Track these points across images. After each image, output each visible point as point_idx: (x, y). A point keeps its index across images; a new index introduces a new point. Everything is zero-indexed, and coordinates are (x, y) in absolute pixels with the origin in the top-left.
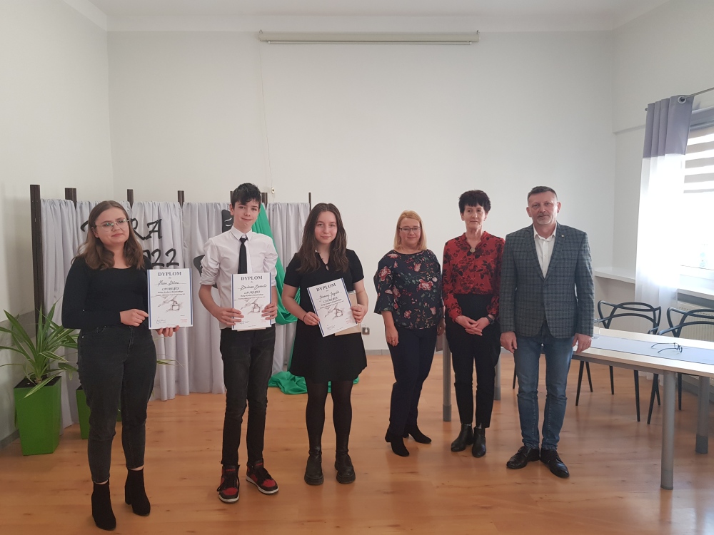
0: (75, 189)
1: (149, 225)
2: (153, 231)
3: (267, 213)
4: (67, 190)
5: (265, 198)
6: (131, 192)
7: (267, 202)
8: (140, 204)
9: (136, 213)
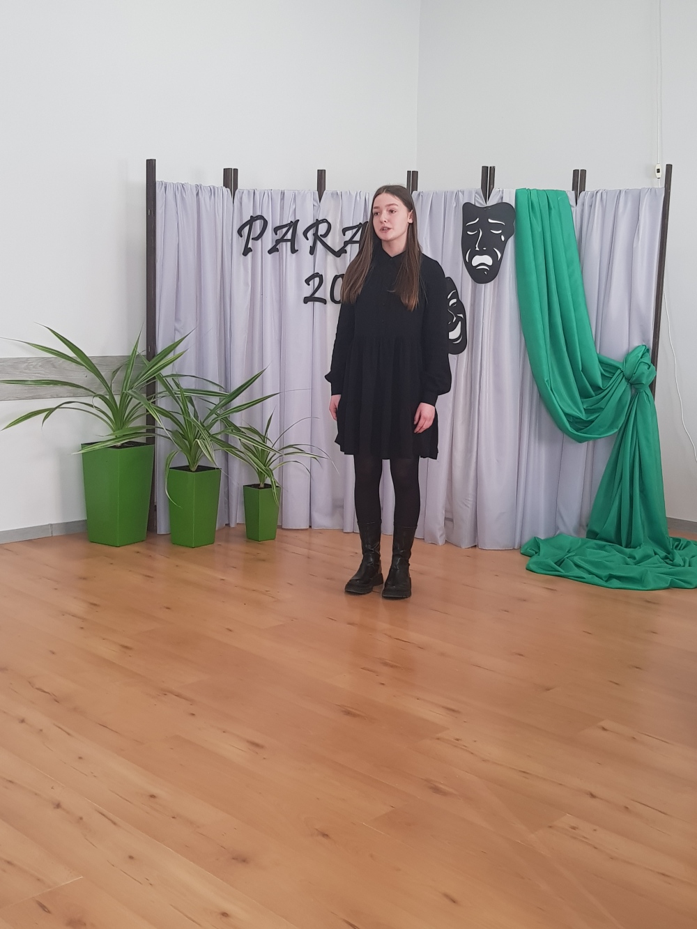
0: (236, 171)
1: (344, 231)
2: (351, 241)
3: (576, 210)
4: (226, 171)
5: (579, 179)
6: (321, 175)
7: (583, 189)
8: (336, 195)
9: (328, 210)
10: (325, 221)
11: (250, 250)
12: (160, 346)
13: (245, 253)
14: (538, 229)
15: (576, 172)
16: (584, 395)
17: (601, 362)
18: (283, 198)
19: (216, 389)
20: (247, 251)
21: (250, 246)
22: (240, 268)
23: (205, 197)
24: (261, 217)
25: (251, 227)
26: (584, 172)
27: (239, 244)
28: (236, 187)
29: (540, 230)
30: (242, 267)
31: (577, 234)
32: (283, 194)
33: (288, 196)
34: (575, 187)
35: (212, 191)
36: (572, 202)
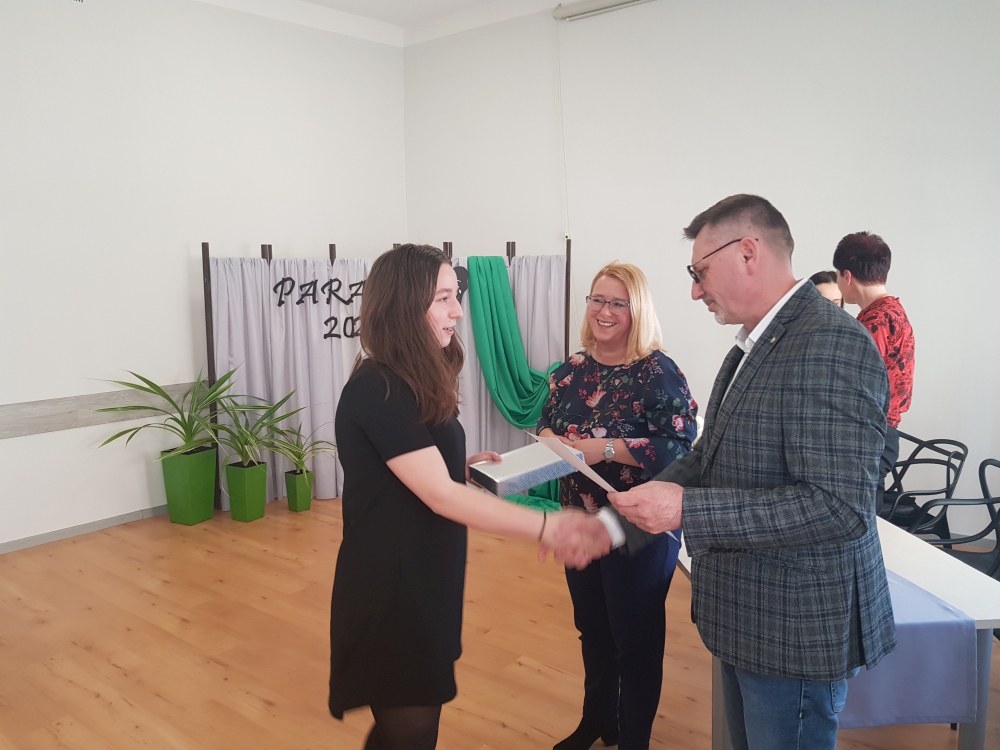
0: (270, 246)
1: (351, 286)
2: (356, 294)
3: (510, 270)
4: (263, 247)
5: (511, 249)
6: (332, 248)
7: (514, 255)
8: (343, 261)
9: (338, 272)
10: (336, 280)
11: (283, 302)
12: (218, 376)
13: (280, 305)
14: (484, 285)
15: (508, 243)
16: (521, 396)
17: (532, 374)
18: (305, 265)
19: (262, 404)
20: (281, 303)
21: (283, 299)
22: (276, 315)
23: (247, 267)
24: (290, 279)
25: (283, 286)
26: (514, 243)
27: (275, 298)
28: (271, 258)
29: (485, 285)
30: (278, 315)
31: (511, 285)
32: (305, 261)
33: (309, 263)
34: (508, 254)
35: (253, 262)
36: (507, 264)
